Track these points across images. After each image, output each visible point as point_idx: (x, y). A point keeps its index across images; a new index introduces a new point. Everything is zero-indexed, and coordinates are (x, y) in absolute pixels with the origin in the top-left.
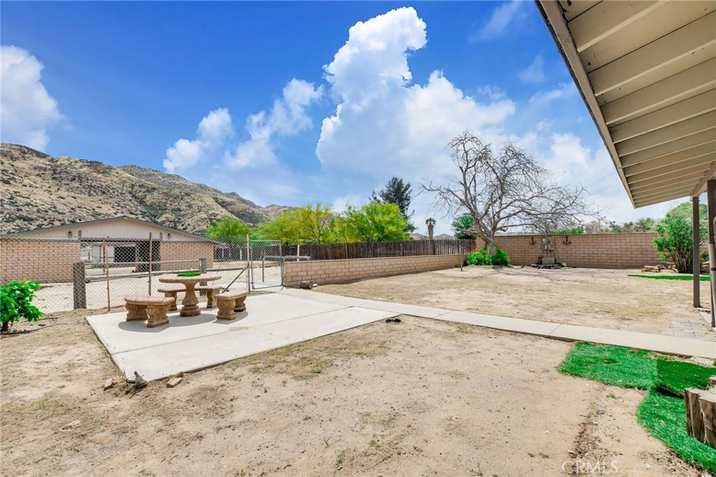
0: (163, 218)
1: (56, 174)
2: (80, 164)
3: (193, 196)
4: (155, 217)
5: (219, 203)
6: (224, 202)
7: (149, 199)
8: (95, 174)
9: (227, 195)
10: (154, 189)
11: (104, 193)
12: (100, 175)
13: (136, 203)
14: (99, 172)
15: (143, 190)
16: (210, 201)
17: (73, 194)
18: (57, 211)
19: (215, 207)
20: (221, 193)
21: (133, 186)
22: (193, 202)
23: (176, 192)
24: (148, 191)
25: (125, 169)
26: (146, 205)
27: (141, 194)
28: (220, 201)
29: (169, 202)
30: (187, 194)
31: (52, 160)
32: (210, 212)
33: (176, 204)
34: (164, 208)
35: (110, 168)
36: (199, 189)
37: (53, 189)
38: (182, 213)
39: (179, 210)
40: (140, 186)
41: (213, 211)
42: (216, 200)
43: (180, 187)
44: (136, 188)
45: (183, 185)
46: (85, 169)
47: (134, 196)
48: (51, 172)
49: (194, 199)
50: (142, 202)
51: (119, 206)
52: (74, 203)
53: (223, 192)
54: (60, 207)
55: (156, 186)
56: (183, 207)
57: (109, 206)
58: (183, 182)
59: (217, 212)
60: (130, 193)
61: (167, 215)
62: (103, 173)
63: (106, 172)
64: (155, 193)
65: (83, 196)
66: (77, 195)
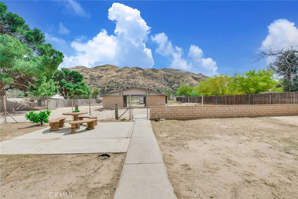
0: (174, 86)
1: (144, 74)
2: (150, 70)
3: (184, 77)
4: (171, 86)
5: (194, 79)
6: (196, 78)
7: (169, 80)
8: (154, 73)
9: (198, 75)
10: (171, 76)
11: (156, 79)
12: (155, 73)
13: (165, 81)
14: (155, 72)
15: (168, 76)
16: (190, 78)
17: (148, 80)
18: (144, 86)
19: (192, 80)
20: (195, 74)
21: (164, 75)
22: (184, 79)
23: (178, 76)
24: (169, 77)
25: (162, 70)
26: (168, 82)
27: (167, 78)
28: (194, 78)
29: (176, 80)
30: (182, 76)
31: (143, 70)
32: (190, 83)
33: (178, 80)
34: (174, 82)
35: (158, 70)
36: (187, 74)
37: (144, 79)
38: (180, 84)
39: (179, 83)
40: (167, 75)
41: (191, 82)
42: (193, 77)
43: (180, 74)
44: (165, 76)
45: (181, 73)
46: (151, 71)
47: (165, 79)
48: (143, 74)
49: (184, 78)
50: (167, 81)
51: (160, 83)
52: (149, 83)
53: (196, 74)
54: (145, 84)
55: (171, 75)
56: (181, 81)
57: (158, 83)
58: (181, 72)
59: (193, 82)
60: (164, 78)
61: (175, 85)
62: (156, 72)
63: (157, 72)
64: (171, 77)
65: (151, 80)
66: (149, 80)
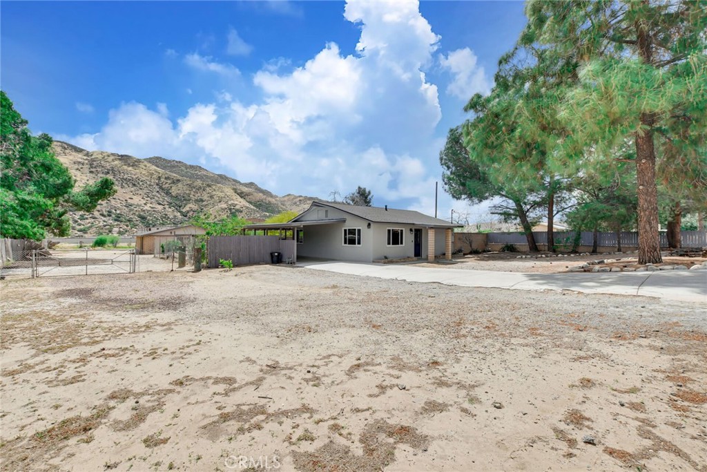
0: (187, 208)
1: (92, 167)
2: (112, 158)
3: (214, 187)
4: (180, 207)
5: (238, 194)
6: (242, 193)
7: (174, 191)
8: (125, 167)
9: (246, 185)
10: (178, 181)
11: (134, 185)
12: (130, 168)
13: (163, 194)
14: (129, 165)
15: (169, 182)
16: (229, 191)
19: (234, 198)
20: (241, 184)
21: (159, 178)
22: (214, 193)
23: (199, 183)
24: (173, 183)
25: (150, 161)
26: (172, 196)
27: (167, 185)
28: (239, 191)
29: (192, 193)
30: (209, 186)
31: (87, 155)
32: (230, 203)
33: (199, 194)
34: (187, 198)
35: (139, 161)
36: (219, 179)
38: (204, 203)
39: (202, 201)
40: (166, 178)
41: (232, 202)
42: (235, 190)
43: (202, 178)
44: (163, 180)
45: (205, 176)
46: (117, 162)
47: (161, 188)
48: (89, 166)
49: (215, 190)
50: (168, 193)
51: (148, 197)
53: (242, 182)
55: (180, 178)
56: (205, 197)
57: (140, 198)
58: (205, 173)
59: (236, 203)
60: (157, 185)
61: (191, 205)
62: (132, 166)
63: (135, 165)
64: (180, 185)
